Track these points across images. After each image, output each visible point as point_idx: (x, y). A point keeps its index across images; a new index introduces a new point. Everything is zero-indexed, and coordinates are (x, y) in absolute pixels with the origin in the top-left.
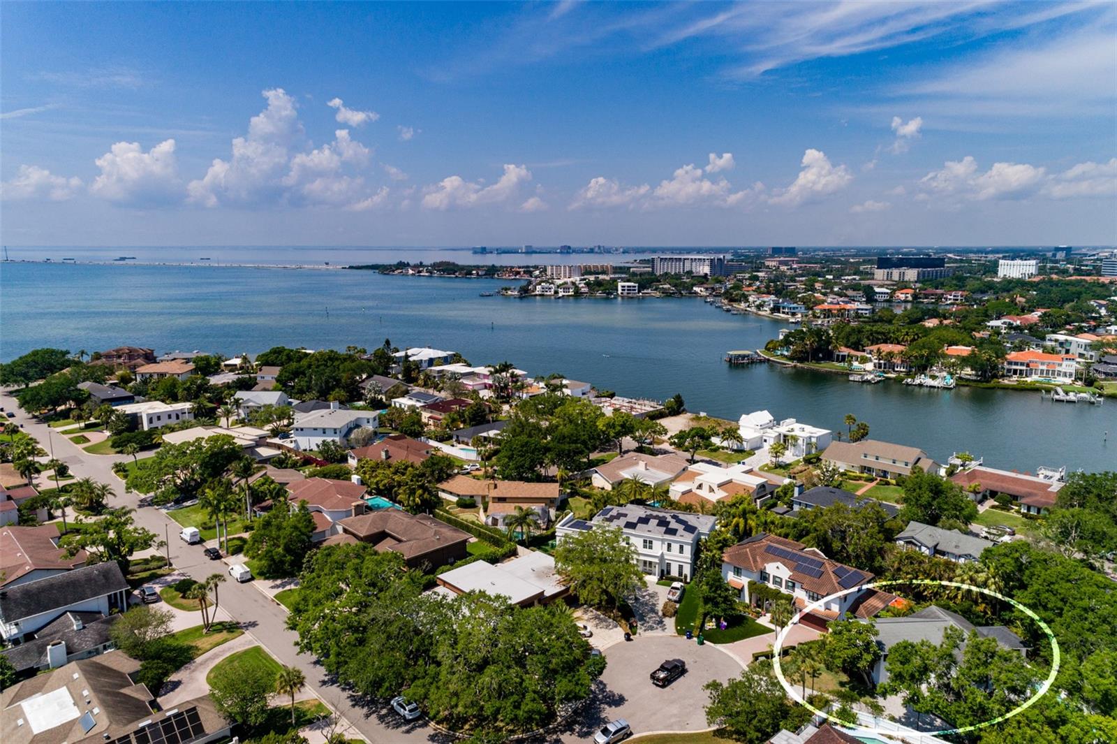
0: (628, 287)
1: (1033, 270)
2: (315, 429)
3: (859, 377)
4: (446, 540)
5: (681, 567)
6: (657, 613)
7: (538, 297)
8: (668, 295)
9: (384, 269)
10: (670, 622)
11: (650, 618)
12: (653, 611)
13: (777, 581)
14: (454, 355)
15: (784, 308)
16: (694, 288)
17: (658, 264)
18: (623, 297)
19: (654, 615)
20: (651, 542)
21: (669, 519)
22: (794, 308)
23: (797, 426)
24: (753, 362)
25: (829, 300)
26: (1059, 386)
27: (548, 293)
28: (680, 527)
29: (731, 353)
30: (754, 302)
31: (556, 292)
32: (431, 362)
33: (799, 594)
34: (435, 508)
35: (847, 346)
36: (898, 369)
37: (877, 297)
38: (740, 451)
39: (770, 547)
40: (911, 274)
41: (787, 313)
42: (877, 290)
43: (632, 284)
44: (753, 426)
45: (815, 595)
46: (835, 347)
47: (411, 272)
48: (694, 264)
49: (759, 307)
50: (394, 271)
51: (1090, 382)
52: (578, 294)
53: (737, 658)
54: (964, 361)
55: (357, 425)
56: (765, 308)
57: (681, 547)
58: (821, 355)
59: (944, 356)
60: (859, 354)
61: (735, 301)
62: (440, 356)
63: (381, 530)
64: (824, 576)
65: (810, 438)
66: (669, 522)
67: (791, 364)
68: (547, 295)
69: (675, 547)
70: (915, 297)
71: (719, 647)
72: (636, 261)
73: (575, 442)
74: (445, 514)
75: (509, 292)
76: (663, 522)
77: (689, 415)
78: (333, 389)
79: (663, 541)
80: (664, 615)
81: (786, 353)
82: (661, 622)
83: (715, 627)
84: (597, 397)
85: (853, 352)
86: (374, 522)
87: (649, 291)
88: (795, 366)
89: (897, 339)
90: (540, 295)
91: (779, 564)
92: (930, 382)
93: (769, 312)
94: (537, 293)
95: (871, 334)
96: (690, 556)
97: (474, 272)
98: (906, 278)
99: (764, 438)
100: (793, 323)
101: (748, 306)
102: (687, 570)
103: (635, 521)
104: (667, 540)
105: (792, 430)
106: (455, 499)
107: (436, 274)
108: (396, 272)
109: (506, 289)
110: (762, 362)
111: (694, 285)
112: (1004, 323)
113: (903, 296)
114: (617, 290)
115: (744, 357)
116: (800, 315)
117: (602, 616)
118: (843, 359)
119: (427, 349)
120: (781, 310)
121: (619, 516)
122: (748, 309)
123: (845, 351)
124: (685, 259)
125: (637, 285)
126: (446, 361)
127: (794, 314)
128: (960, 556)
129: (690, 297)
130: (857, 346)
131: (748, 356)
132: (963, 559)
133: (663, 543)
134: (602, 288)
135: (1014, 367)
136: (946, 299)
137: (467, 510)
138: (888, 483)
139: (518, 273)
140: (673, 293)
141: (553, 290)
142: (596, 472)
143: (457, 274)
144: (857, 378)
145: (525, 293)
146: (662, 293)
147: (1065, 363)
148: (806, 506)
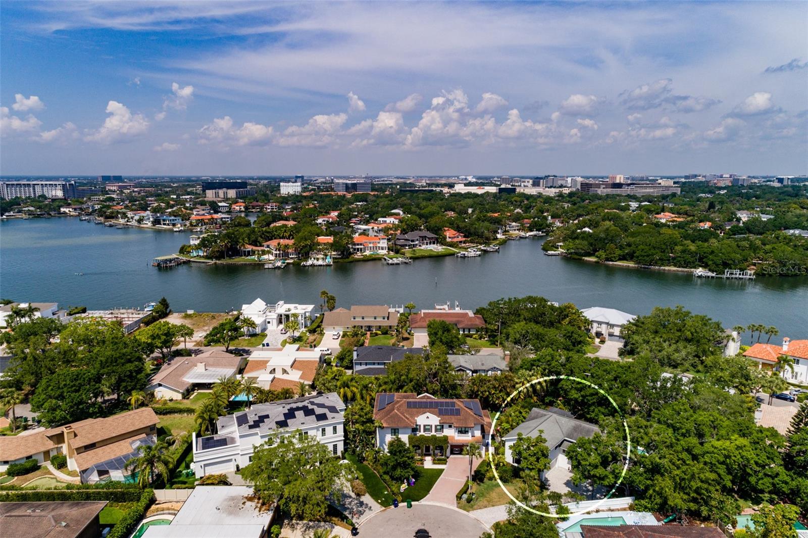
1: (299, 189)
3: (271, 265)
5: (335, 447)
6: (350, 497)
8: (34, 216)
10: (367, 499)
11: (350, 503)
12: (346, 496)
13: (427, 428)
15: (164, 220)
16: (62, 210)
17: (4, 190)
19: (350, 500)
21: (310, 407)
22: (173, 220)
23: (291, 306)
24: (179, 264)
25: (195, 213)
26: (384, 255)
28: (325, 411)
29: (159, 258)
30: (132, 218)
33: (450, 433)
35: (250, 244)
36: (292, 256)
37: (220, 209)
38: (254, 335)
39: (409, 403)
40: (232, 193)
41: (168, 225)
42: (220, 204)
44: (257, 313)
45: (463, 429)
46: (243, 245)
48: (45, 189)
49: (140, 221)
51: (397, 252)
53: (445, 505)
54: (333, 246)
56: (145, 222)
57: (335, 429)
58: (230, 253)
59: (319, 244)
60: (260, 249)
61: (112, 217)
64: (462, 413)
65: (305, 313)
66: (313, 409)
67: (212, 262)
69: (329, 430)
70: (246, 208)
71: (423, 502)
73: (129, 361)
74: (13, 492)
76: (308, 412)
77: (175, 315)
79: (317, 428)
80: (358, 495)
81: (201, 254)
82: (361, 504)
83: (407, 487)
84: (70, 314)
85: (255, 248)
87: (12, 213)
88: (215, 263)
89: (279, 236)
91: (428, 414)
92: (316, 262)
93: (150, 224)
95: (263, 234)
96: (343, 434)
98: (229, 196)
99: (268, 320)
100: (176, 231)
101: (128, 221)
102: (341, 447)
103: (282, 418)
104: (320, 426)
105: (289, 310)
110: (184, 263)
111: (60, 207)
112: (324, 221)
113: (238, 208)
115: (170, 261)
116: (179, 226)
117: (311, 524)
118: (249, 254)
120: (162, 222)
121: (262, 419)
122: (128, 223)
123: (249, 248)
124: (35, 184)
127: (174, 225)
128: (488, 371)
129: (60, 217)
130: (255, 243)
131: (174, 259)
132: (490, 372)
133: (318, 430)
135: (357, 247)
136: (266, 208)
137: (30, 475)
138: (376, 334)
140: (41, 215)
142: (160, 385)
144: (270, 266)
146: (29, 215)
147: (382, 241)
148: (366, 364)
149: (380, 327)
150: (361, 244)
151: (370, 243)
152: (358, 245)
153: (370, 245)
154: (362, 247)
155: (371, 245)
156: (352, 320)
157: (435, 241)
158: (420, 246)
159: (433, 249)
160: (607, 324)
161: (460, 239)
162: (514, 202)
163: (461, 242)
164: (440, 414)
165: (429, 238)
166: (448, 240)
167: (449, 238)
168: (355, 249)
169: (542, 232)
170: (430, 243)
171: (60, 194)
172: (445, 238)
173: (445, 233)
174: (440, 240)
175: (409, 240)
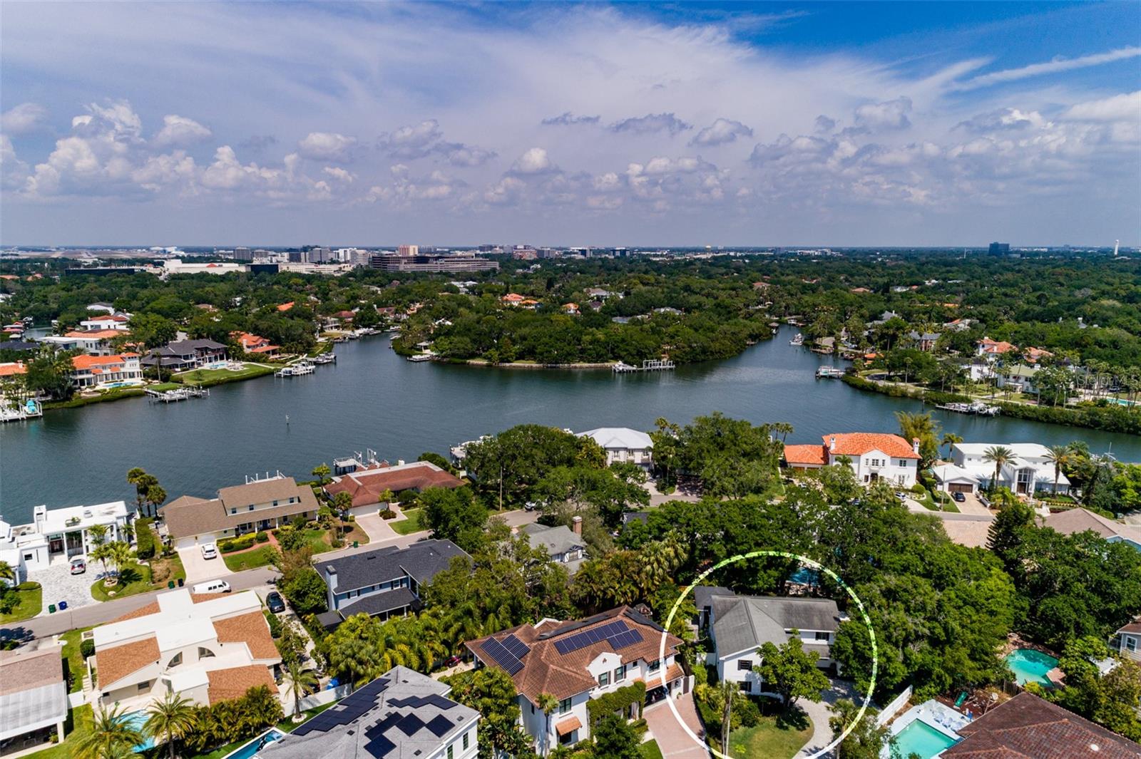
13: (604, 680)
21: (401, 711)
26: (140, 387)
33: (635, 674)
39: (557, 645)
54: (29, 380)
57: (466, 739)
66: (412, 715)
69: (458, 745)
91: (604, 655)
96: (477, 742)
147: (128, 363)
148: (359, 593)
149: (285, 518)
150: (88, 372)
151: (104, 368)
152: (81, 372)
153: (105, 372)
154: (91, 376)
155: (108, 371)
156: (230, 514)
157: (225, 355)
158: (199, 365)
159: (228, 369)
160: (626, 449)
161: (266, 348)
162: (294, 287)
163: (268, 352)
164: (615, 647)
165: (213, 351)
166: (247, 351)
167: (248, 347)
168: (76, 382)
169: (376, 329)
170: (216, 358)
172: (241, 348)
173: (239, 340)
174: (231, 352)
175: (180, 357)
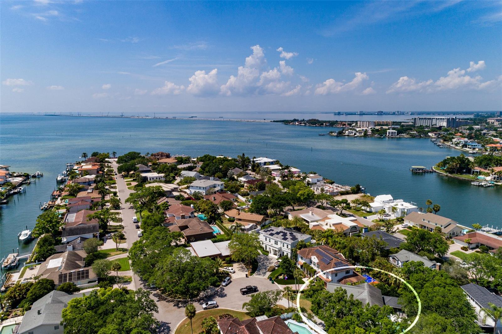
0: (392, 132)
2: (197, 187)
4: (204, 231)
5: (287, 254)
7: (346, 136)
8: (413, 137)
9: (286, 122)
10: (268, 274)
11: (262, 271)
12: (266, 268)
13: (314, 264)
14: (276, 161)
16: (429, 134)
17: (418, 121)
18: (389, 137)
19: (265, 270)
20: (277, 242)
22: (474, 146)
23: (401, 203)
24: (424, 172)
27: (351, 135)
28: (290, 238)
29: (413, 167)
30: (455, 142)
31: (355, 134)
32: (265, 163)
33: (320, 270)
34: (216, 220)
35: (480, 167)
38: (369, 212)
43: (395, 131)
46: (473, 167)
47: (297, 123)
48: (438, 121)
49: (457, 144)
50: (290, 123)
52: (366, 135)
55: (214, 187)
56: (460, 145)
57: (287, 246)
58: (464, 171)
61: (446, 141)
62: (270, 161)
63: (186, 225)
65: (404, 209)
66: (287, 235)
67: (446, 174)
68: (350, 136)
69: (285, 245)
71: (279, 285)
72: (413, 119)
75: (333, 134)
76: (285, 235)
77: (362, 194)
78: (217, 172)
80: (269, 271)
82: (265, 273)
84: (325, 183)
85: (482, 170)
86: (185, 222)
87: (403, 135)
88: (448, 175)
90: (347, 135)
91: (315, 257)
93: (460, 147)
94: (346, 134)
96: (290, 250)
97: (324, 124)
99: (384, 207)
102: (289, 256)
103: (275, 233)
104: (283, 242)
105: (398, 205)
106: (228, 217)
107: (308, 125)
108: (291, 124)
109: (332, 132)
111: (429, 132)
114: (386, 134)
116: (477, 149)
117: (244, 267)
118: (477, 173)
119: (266, 158)
120: (468, 146)
121: (271, 230)
122: (451, 145)
124: (433, 118)
125: (396, 131)
126: (272, 163)
127: (474, 149)
129: (425, 138)
131: (423, 169)
133: (281, 243)
134: (378, 133)
137: (230, 223)
139: (345, 125)
140: (416, 136)
141: (353, 134)
143: (317, 125)
144: (477, 183)
145: (340, 134)
146: (411, 136)
156: (423, 221)
171: (444, 124)
